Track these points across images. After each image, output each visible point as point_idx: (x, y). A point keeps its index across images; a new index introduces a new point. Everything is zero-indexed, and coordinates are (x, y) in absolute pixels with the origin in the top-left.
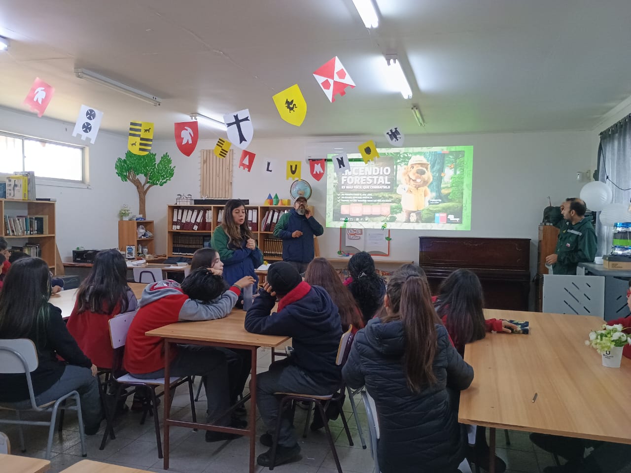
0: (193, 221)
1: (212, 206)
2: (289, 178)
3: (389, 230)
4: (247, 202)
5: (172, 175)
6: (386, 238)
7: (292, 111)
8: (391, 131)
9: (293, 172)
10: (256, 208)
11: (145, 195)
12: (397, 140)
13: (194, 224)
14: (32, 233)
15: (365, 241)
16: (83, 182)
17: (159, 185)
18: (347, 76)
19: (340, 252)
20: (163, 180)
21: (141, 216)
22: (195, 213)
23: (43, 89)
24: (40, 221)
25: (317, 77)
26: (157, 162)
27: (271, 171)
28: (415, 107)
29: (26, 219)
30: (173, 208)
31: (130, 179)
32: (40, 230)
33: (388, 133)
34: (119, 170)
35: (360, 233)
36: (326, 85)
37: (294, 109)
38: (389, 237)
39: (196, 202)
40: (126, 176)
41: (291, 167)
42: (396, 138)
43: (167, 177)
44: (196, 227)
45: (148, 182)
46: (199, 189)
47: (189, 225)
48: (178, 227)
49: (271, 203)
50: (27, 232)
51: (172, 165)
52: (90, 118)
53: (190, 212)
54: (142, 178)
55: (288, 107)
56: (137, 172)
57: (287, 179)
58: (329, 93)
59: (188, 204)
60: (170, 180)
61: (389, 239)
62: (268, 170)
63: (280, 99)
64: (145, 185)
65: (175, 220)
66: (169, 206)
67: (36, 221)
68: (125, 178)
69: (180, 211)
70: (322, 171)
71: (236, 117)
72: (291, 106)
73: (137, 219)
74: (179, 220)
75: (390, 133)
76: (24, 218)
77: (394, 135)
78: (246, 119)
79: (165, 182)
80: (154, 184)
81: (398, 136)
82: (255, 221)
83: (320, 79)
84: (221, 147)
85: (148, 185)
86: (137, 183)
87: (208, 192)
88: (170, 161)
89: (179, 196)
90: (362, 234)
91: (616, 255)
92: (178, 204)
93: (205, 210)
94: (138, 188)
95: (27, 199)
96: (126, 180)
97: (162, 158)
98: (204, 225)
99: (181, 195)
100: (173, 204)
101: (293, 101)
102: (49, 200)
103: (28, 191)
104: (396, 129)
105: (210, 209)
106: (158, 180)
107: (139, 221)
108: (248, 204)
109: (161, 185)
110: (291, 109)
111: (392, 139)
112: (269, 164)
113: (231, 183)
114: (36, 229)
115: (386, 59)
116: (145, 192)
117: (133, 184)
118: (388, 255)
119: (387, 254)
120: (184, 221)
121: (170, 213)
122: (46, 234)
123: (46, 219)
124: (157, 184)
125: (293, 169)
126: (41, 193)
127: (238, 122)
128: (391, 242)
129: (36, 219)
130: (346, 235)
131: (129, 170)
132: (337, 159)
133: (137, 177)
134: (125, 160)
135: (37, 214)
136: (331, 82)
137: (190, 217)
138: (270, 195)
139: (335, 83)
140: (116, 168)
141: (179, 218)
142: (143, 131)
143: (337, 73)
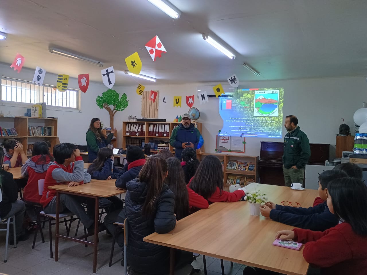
0: (136, 131)
1: (146, 122)
2: (175, 106)
3: (245, 138)
4: (164, 120)
5: (127, 105)
6: (243, 142)
7: (134, 67)
8: (231, 78)
9: (177, 103)
10: (169, 124)
11: (114, 116)
12: (235, 83)
13: (137, 132)
14: (45, 135)
15: (231, 143)
16: (77, 108)
17: (120, 111)
18: (162, 46)
19: (216, 150)
20: (122, 108)
21: (110, 127)
22: (137, 126)
23: (20, 58)
24: (50, 129)
25: (147, 47)
26: (120, 98)
27: (165, 102)
28: (244, 64)
29: (42, 128)
30: (126, 124)
31: (104, 108)
32: (50, 134)
33: (230, 80)
34: (99, 102)
35: (227, 139)
36: (152, 51)
37: (136, 66)
38: (245, 142)
39: (138, 120)
40: (102, 106)
41: (176, 100)
42: (234, 82)
43: (125, 106)
44: (137, 134)
45: (115, 109)
46: (141, 113)
47: (134, 133)
48: (129, 134)
49: (177, 121)
50: (42, 135)
51: (127, 100)
52: (40, 73)
53: (135, 126)
54: (112, 107)
55: (132, 65)
56: (109, 103)
57: (174, 107)
58: (153, 56)
59: (134, 121)
60: (126, 108)
61: (244, 143)
62: (164, 102)
63: (128, 60)
64: (113, 110)
65: (127, 130)
66: (124, 122)
67: (48, 129)
68: (102, 107)
69: (130, 125)
70: (193, 102)
71: (107, 71)
72: (134, 64)
73: (107, 129)
74: (129, 130)
75: (231, 80)
76: (41, 127)
77: (233, 80)
78: (112, 72)
79: (124, 109)
80: (118, 110)
81: (235, 81)
82: (168, 131)
83: (149, 49)
84: (140, 89)
85: (115, 110)
86: (109, 110)
87: (145, 115)
88: (126, 98)
89: (129, 117)
90: (229, 140)
91: (355, 154)
92: (129, 121)
93: (143, 124)
94: (109, 111)
95: (41, 117)
96: (102, 108)
97: (122, 96)
98: (142, 133)
99: (130, 116)
100: (126, 121)
101: (134, 61)
102: (53, 118)
103: (42, 113)
104: (234, 77)
105: (144, 124)
106: (120, 108)
107: (107, 130)
108: (165, 121)
109: (122, 111)
110: (134, 66)
111: (232, 83)
112: (164, 98)
113: (158, 110)
114: (48, 133)
115: (203, 36)
116: (113, 115)
117: (106, 110)
118: (244, 153)
119: (243, 151)
120: (131, 131)
121: (125, 126)
122: (53, 136)
123: (53, 127)
124: (119, 110)
125: (177, 101)
126: (49, 114)
127: (108, 73)
128: (246, 144)
129: (48, 128)
130: (220, 140)
131: (104, 102)
132: (201, 95)
133: (109, 106)
134: (102, 97)
135: (48, 125)
136: (154, 50)
137: (134, 129)
138: (177, 116)
139: (156, 50)
140: (96, 101)
141: (129, 129)
142: (63, 79)
143: (157, 45)
